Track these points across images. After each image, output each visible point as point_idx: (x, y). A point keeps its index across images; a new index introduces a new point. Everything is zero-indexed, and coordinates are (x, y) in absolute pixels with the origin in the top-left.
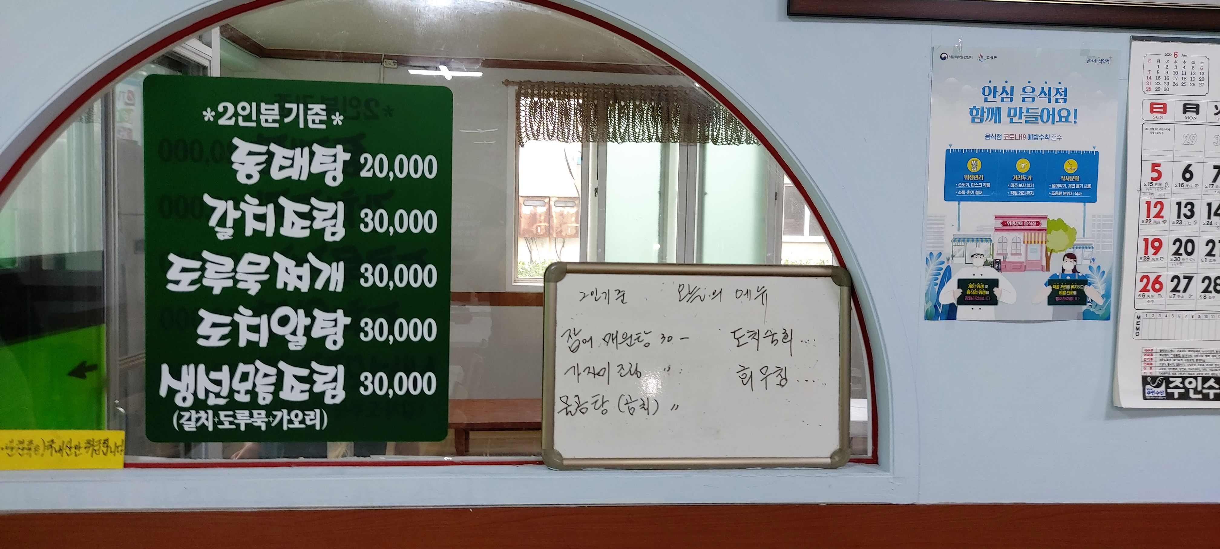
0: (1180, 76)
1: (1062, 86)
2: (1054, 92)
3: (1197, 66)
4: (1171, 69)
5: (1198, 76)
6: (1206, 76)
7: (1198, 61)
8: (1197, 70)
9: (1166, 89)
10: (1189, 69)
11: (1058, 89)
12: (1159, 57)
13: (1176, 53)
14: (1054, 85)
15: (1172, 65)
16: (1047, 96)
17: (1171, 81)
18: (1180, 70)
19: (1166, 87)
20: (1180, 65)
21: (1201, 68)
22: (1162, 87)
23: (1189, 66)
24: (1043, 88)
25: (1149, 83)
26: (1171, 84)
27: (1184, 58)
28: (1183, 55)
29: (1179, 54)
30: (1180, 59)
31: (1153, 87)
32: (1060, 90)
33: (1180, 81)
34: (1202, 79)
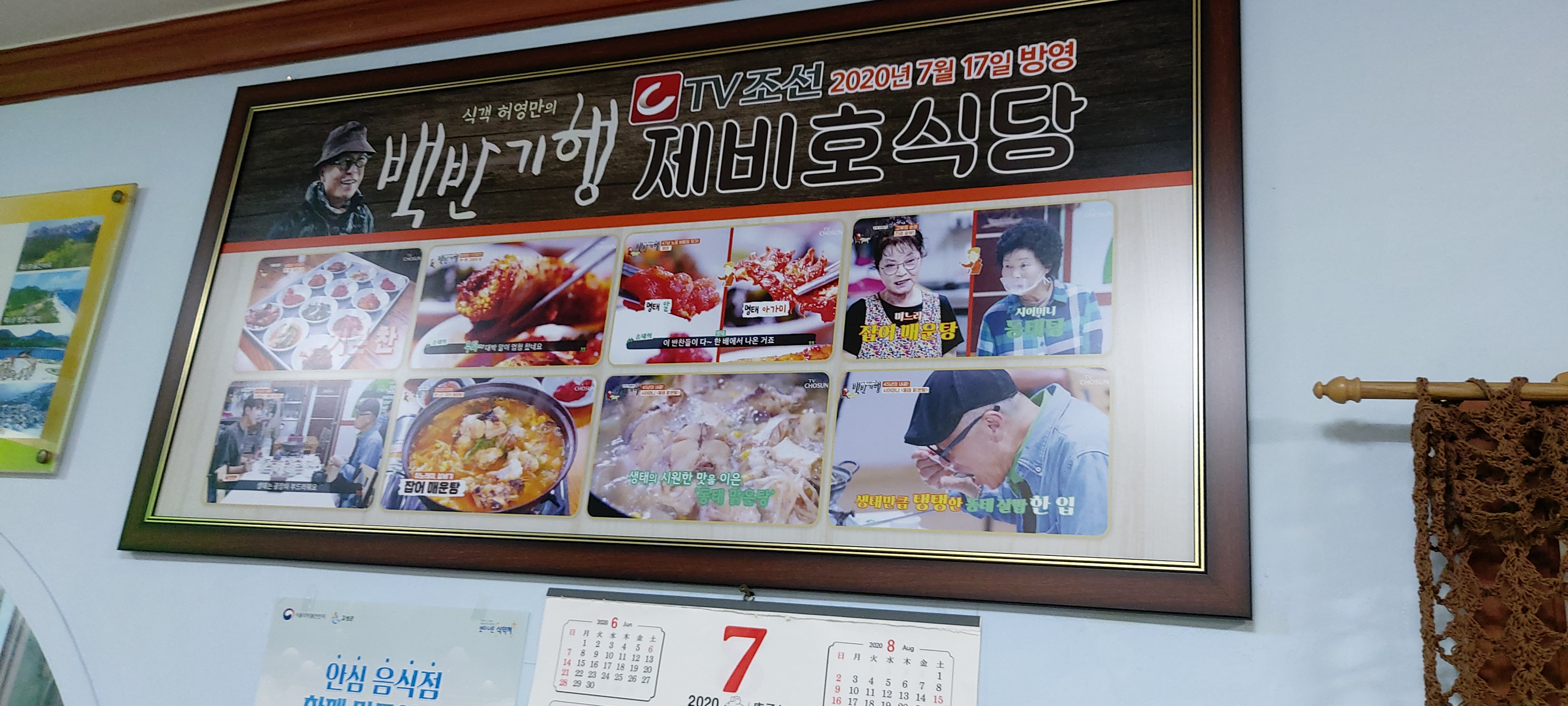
0: (615, 661)
1: (436, 670)
2: (421, 678)
3: (645, 644)
4: (603, 650)
5: (642, 664)
6: (655, 666)
7: (647, 635)
8: (644, 653)
9: (590, 685)
10: (630, 651)
11: (428, 674)
12: (587, 627)
13: (615, 620)
14: (422, 667)
15: (606, 640)
16: (409, 686)
17: (599, 670)
18: (617, 650)
19: (591, 680)
20: (619, 641)
21: (650, 650)
22: (585, 680)
23: (632, 643)
24: (405, 671)
25: (565, 672)
26: (599, 675)
27: (627, 630)
28: (626, 625)
29: (620, 623)
30: (620, 631)
31: (571, 678)
32: (432, 677)
33: (613, 671)
34: (648, 670)
